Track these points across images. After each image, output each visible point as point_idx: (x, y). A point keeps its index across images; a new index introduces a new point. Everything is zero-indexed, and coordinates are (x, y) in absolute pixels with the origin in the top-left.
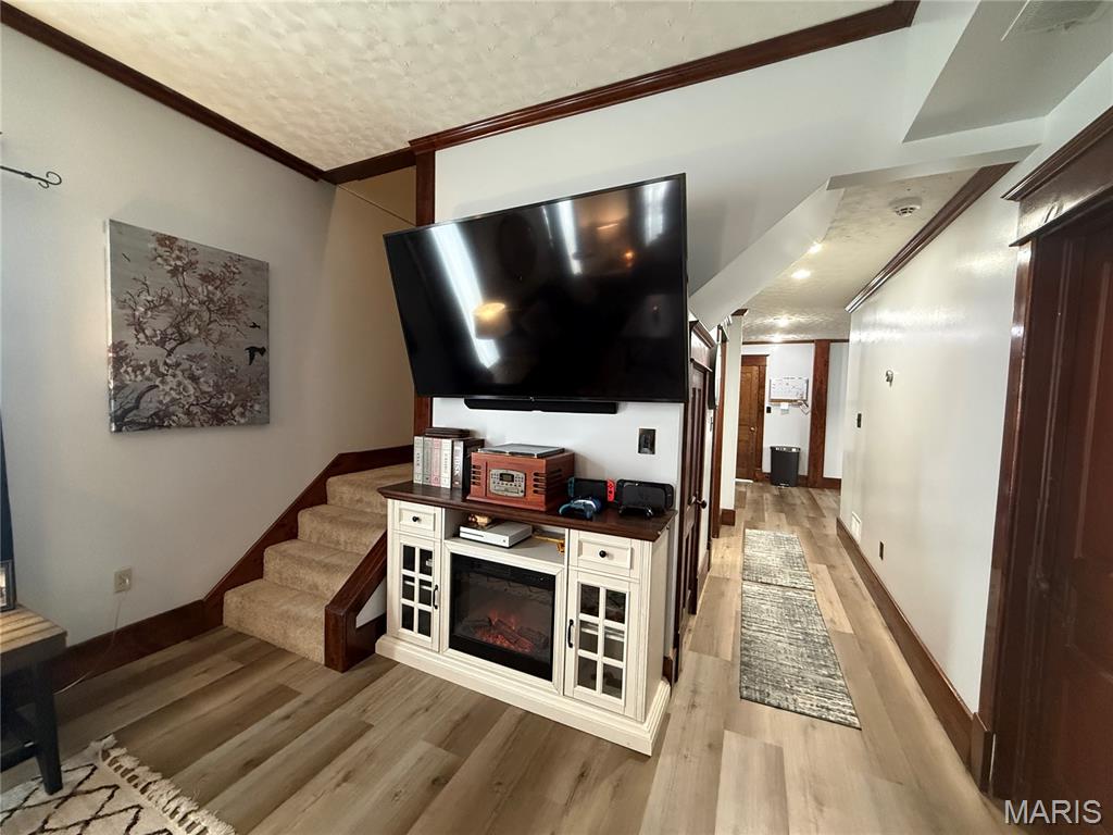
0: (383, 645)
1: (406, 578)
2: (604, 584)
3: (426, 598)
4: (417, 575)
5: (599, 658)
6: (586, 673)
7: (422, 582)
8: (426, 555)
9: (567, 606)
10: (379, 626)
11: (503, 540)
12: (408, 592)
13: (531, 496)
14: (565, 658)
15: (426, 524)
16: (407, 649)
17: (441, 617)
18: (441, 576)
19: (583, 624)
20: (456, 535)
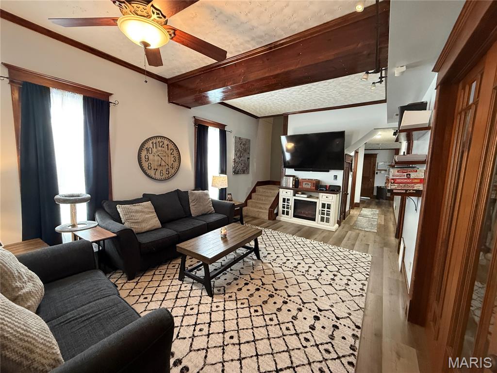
0: (278, 218)
1: (283, 204)
2: (326, 203)
3: (288, 208)
4: (286, 204)
5: (325, 216)
6: (322, 219)
7: (287, 205)
8: (288, 200)
9: (319, 207)
10: (277, 214)
11: (306, 196)
12: (284, 207)
13: (312, 187)
14: (318, 217)
15: (289, 193)
16: (283, 218)
17: (291, 212)
18: (292, 203)
19: (322, 210)
20: (295, 195)
